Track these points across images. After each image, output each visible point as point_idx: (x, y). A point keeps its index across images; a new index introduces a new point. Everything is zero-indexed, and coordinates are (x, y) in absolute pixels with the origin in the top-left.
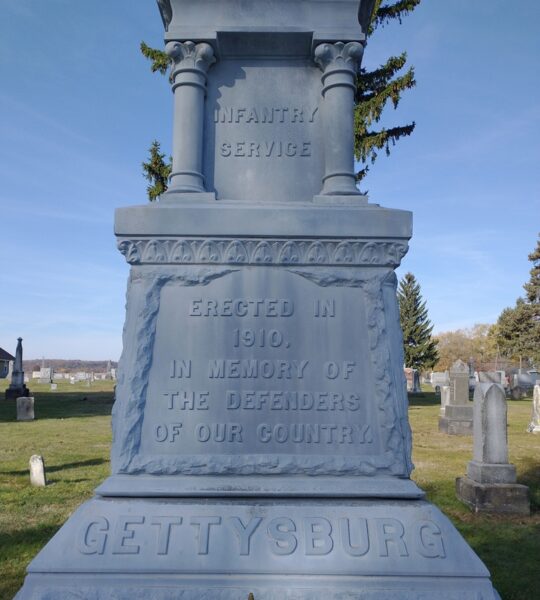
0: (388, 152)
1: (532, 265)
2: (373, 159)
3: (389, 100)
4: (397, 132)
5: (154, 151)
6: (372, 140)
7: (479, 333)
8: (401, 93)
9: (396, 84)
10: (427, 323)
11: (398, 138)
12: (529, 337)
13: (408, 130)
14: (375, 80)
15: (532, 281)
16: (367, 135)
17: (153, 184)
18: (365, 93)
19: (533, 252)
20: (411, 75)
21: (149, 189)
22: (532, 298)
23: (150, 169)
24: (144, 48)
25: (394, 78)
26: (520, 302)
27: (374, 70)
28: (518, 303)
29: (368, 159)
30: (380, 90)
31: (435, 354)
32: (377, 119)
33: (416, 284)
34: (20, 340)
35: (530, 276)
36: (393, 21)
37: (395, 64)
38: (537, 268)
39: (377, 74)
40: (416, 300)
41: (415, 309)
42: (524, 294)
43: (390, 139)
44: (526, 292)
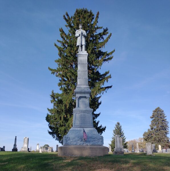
0: (106, 92)
1: (151, 120)
2: (103, 93)
3: (106, 81)
4: (108, 87)
5: (53, 92)
6: (102, 89)
7: (140, 140)
8: (108, 79)
9: (107, 77)
10: (124, 137)
11: (108, 89)
12: (152, 140)
13: (111, 87)
14: (103, 76)
15: (152, 124)
16: (101, 88)
17: (52, 99)
18: (100, 79)
19: (151, 116)
20: (110, 76)
21: (51, 100)
22: (152, 129)
23: (52, 96)
24: (49, 68)
25: (107, 76)
26: (149, 130)
27: (102, 74)
28: (148, 130)
29: (101, 94)
30: (104, 78)
31: (127, 146)
32: (103, 85)
33: (120, 125)
34: (16, 137)
35: (151, 123)
36: (107, 62)
37: (107, 73)
38: (153, 120)
39: (103, 75)
40: (120, 130)
41: (120, 133)
42: (150, 128)
43: (107, 89)
44: (150, 127)
